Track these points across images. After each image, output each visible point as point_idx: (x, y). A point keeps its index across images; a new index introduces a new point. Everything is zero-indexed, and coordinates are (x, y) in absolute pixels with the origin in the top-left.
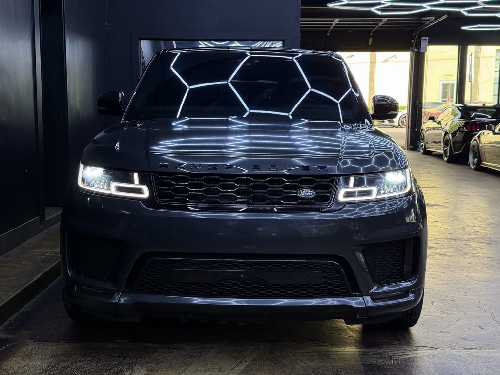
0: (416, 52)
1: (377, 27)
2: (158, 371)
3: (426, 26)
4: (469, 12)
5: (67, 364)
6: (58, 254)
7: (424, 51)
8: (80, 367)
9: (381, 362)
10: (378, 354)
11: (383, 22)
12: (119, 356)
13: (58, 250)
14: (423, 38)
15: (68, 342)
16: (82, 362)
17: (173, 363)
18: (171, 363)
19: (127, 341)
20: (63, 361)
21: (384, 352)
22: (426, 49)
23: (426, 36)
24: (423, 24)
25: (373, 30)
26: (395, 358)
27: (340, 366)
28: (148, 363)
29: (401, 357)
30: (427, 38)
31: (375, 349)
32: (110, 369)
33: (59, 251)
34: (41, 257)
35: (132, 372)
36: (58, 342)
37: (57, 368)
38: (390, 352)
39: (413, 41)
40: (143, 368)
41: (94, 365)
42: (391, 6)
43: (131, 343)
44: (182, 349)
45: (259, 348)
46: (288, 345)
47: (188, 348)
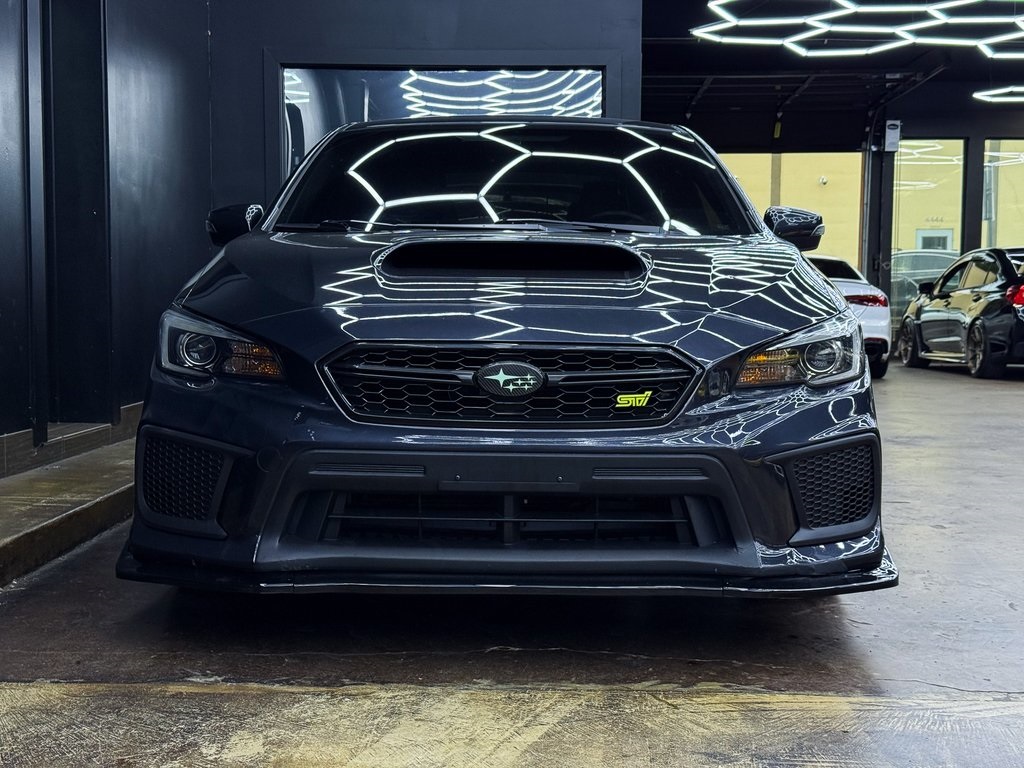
0: (874, 152)
1: (794, 97)
2: (297, 746)
4: (997, 48)
5: (45, 728)
7: (892, 151)
8: (80, 737)
9: (916, 727)
10: (904, 709)
11: (806, 86)
12: (193, 713)
14: (889, 122)
15: (57, 682)
16: (90, 724)
17: (342, 729)
18: (336, 727)
19: (219, 679)
20: (37, 723)
21: (920, 705)
22: (895, 144)
23: (896, 119)
25: (784, 105)
26: (952, 719)
27: (804, 735)
28: (270, 727)
29: (972, 716)
30: (898, 123)
31: (890, 697)
32: (163, 742)
35: (222, 748)
36: (30, 682)
37: (15, 738)
38: (934, 706)
39: (868, 129)
40: (256, 738)
41: (121, 732)
43: (229, 684)
44: (366, 696)
45: (575, 694)
46: (654, 688)
47: (382, 694)
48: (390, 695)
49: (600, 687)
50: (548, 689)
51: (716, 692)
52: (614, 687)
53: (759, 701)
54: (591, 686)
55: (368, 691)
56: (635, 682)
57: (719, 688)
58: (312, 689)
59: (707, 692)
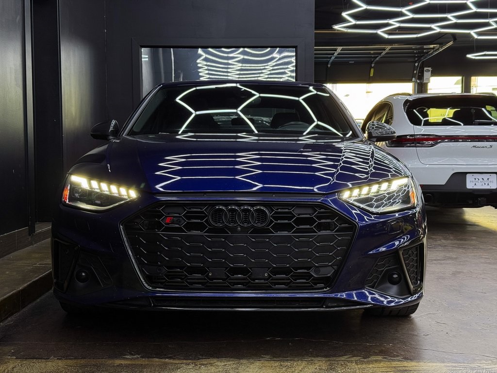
0: (418, 83)
1: (380, 57)
3: (429, 55)
6: (49, 264)
7: (426, 82)
11: (386, 51)
13: (49, 261)
14: (425, 69)
15: (60, 359)
22: (429, 80)
23: (429, 67)
24: (427, 53)
25: (375, 60)
30: (430, 69)
33: (51, 262)
34: (29, 268)
36: (47, 359)
39: (415, 72)
42: (399, 28)
43: (144, 359)
44: (211, 364)
45: (312, 363)
46: (350, 359)
47: (219, 363)
48: (223, 364)
49: (324, 359)
50: (298, 360)
51: (380, 361)
52: (330, 359)
53: (402, 366)
54: (319, 359)
55: (212, 362)
56: (340, 356)
57: (381, 359)
58: (185, 361)
59: (376, 361)
